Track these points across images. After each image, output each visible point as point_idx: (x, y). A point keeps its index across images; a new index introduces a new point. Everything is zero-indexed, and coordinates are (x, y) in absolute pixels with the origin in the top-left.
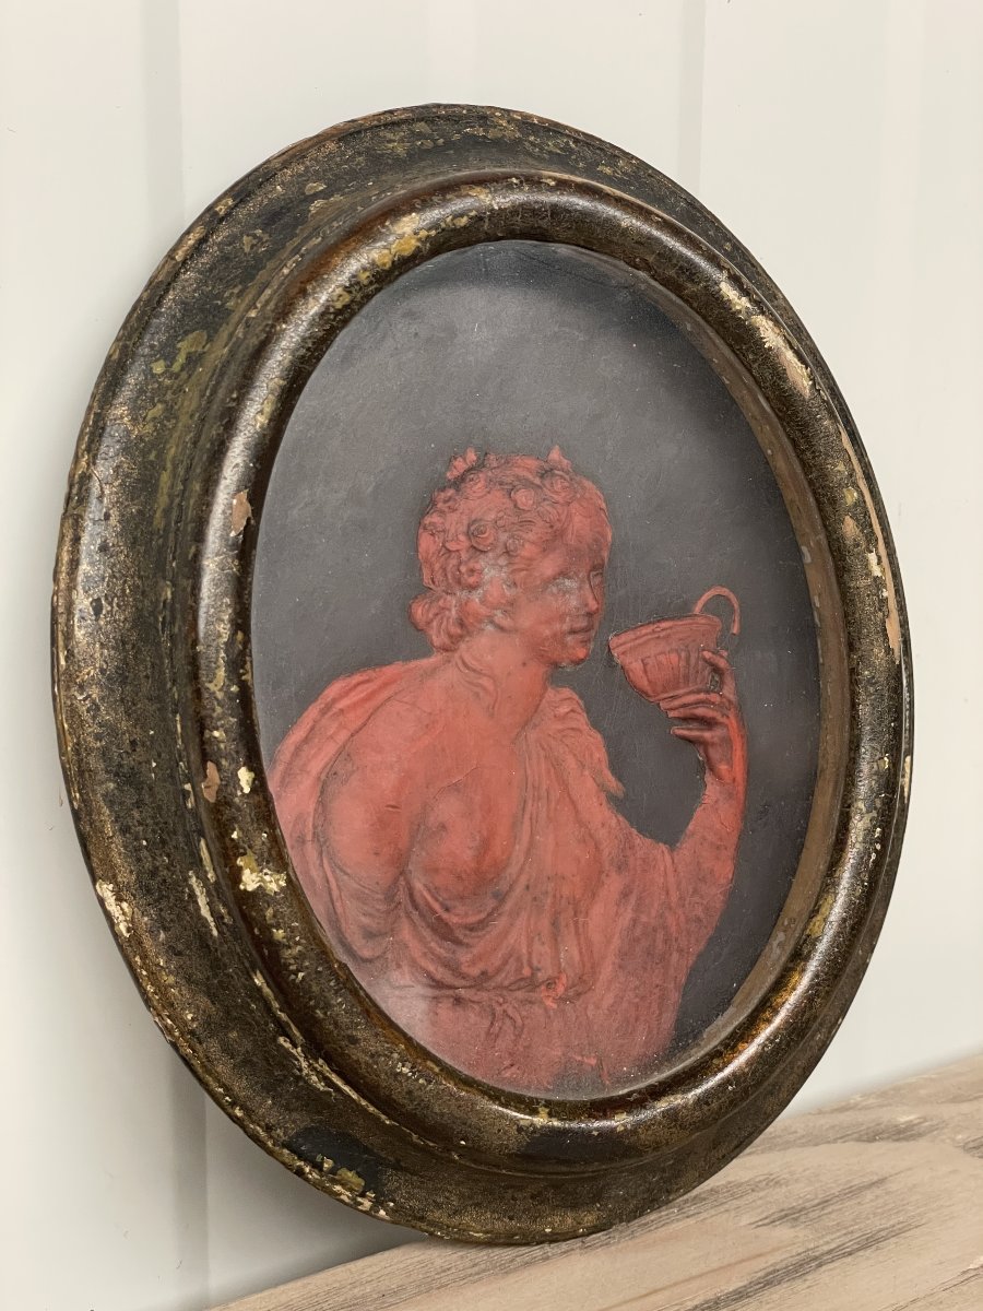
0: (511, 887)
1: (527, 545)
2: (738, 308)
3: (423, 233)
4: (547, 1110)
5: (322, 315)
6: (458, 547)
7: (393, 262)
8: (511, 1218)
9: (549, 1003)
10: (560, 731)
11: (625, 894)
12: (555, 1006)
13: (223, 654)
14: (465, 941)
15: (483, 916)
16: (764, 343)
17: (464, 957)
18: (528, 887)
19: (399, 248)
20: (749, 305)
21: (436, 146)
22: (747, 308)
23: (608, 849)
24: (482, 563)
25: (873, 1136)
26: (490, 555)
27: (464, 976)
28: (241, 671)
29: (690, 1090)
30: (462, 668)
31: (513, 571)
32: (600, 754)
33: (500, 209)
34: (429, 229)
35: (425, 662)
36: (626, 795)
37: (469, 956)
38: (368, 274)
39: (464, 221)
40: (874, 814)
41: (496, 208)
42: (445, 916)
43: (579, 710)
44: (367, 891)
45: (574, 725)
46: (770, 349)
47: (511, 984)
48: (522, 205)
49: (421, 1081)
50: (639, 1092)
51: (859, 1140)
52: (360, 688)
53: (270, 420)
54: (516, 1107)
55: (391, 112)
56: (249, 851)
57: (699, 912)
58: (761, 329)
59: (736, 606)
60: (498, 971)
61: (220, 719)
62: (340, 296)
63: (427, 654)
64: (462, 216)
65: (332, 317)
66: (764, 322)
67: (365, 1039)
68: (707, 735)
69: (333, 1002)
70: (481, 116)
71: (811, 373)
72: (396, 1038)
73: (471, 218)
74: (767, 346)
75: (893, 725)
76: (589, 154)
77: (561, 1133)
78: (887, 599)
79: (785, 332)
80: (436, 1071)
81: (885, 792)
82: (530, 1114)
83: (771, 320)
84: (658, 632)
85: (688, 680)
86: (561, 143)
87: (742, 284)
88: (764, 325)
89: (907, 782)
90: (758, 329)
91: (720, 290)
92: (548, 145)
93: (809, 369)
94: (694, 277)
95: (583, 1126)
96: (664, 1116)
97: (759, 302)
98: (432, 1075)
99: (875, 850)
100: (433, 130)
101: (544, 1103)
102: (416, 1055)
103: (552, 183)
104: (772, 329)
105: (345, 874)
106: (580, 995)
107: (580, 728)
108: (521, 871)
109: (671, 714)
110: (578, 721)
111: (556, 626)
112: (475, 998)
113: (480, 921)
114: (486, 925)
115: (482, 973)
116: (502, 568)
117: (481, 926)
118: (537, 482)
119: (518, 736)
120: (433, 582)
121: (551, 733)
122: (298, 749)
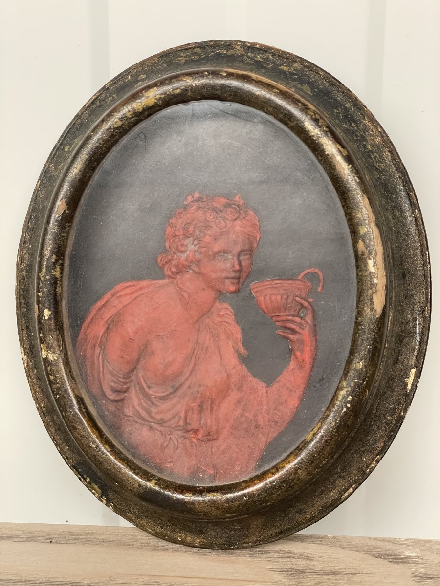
0: (181, 385)
1: (207, 236)
2: (313, 134)
3: (158, 96)
4: (156, 482)
5: (108, 129)
6: (179, 234)
7: (143, 108)
8: (162, 528)
9: (194, 440)
10: (220, 322)
11: (239, 401)
12: (196, 442)
13: (45, 263)
14: (156, 403)
15: (164, 394)
16: (325, 152)
17: (154, 410)
18: (189, 387)
19: (146, 102)
20: (319, 133)
21: (200, 58)
22: (318, 134)
23: (234, 379)
24: (187, 241)
25: (380, 555)
26: (191, 238)
27: (153, 418)
28: (52, 271)
29: (226, 493)
30: (177, 287)
31: (200, 247)
32: (239, 336)
33: (196, 86)
34: (161, 94)
35: (161, 282)
36: (248, 356)
37: (157, 410)
38: (131, 113)
39: (178, 91)
40: (349, 389)
41: (194, 85)
42: (147, 390)
43: (230, 314)
44: (115, 372)
45: (227, 320)
46: (328, 155)
47: (175, 427)
48: (206, 84)
49: (100, 452)
50: (204, 487)
51: (373, 555)
52: (131, 287)
53: (80, 171)
54: (141, 476)
55: (189, 44)
56: (44, 342)
57: (277, 418)
58: (324, 145)
59: (321, 278)
60: (169, 420)
61: (41, 288)
62: (117, 122)
63: (163, 278)
64: (177, 89)
65: (113, 131)
66: (327, 142)
67: (79, 429)
68: (291, 336)
69: (68, 410)
70: (228, 45)
71: (351, 168)
72: (93, 432)
73: (182, 90)
74: (326, 153)
75: (368, 347)
76: (278, 61)
77: (159, 493)
78: (377, 284)
79: (340, 147)
80: (109, 450)
81: (357, 379)
82: (146, 481)
83: (331, 140)
84: (273, 285)
85: (285, 309)
86: (265, 56)
87: (318, 123)
88: (326, 143)
89: (410, 382)
90: (322, 145)
91: (304, 125)
92: (257, 57)
93: (351, 166)
94: (291, 119)
95: (169, 493)
96: (209, 501)
97: (327, 132)
98: (105, 451)
99: (346, 407)
100: (202, 52)
101: (157, 478)
102: (101, 442)
103: (225, 74)
104: (331, 145)
105: (108, 363)
106: (209, 440)
107: (230, 322)
108: (187, 379)
109: (277, 324)
110: (229, 319)
111: (219, 274)
112: (159, 429)
113: (164, 396)
114: (167, 399)
115: (162, 419)
116: (196, 245)
117: (164, 398)
118: (221, 209)
119: (198, 320)
120: (170, 248)
121: (215, 322)
122: (100, 309)
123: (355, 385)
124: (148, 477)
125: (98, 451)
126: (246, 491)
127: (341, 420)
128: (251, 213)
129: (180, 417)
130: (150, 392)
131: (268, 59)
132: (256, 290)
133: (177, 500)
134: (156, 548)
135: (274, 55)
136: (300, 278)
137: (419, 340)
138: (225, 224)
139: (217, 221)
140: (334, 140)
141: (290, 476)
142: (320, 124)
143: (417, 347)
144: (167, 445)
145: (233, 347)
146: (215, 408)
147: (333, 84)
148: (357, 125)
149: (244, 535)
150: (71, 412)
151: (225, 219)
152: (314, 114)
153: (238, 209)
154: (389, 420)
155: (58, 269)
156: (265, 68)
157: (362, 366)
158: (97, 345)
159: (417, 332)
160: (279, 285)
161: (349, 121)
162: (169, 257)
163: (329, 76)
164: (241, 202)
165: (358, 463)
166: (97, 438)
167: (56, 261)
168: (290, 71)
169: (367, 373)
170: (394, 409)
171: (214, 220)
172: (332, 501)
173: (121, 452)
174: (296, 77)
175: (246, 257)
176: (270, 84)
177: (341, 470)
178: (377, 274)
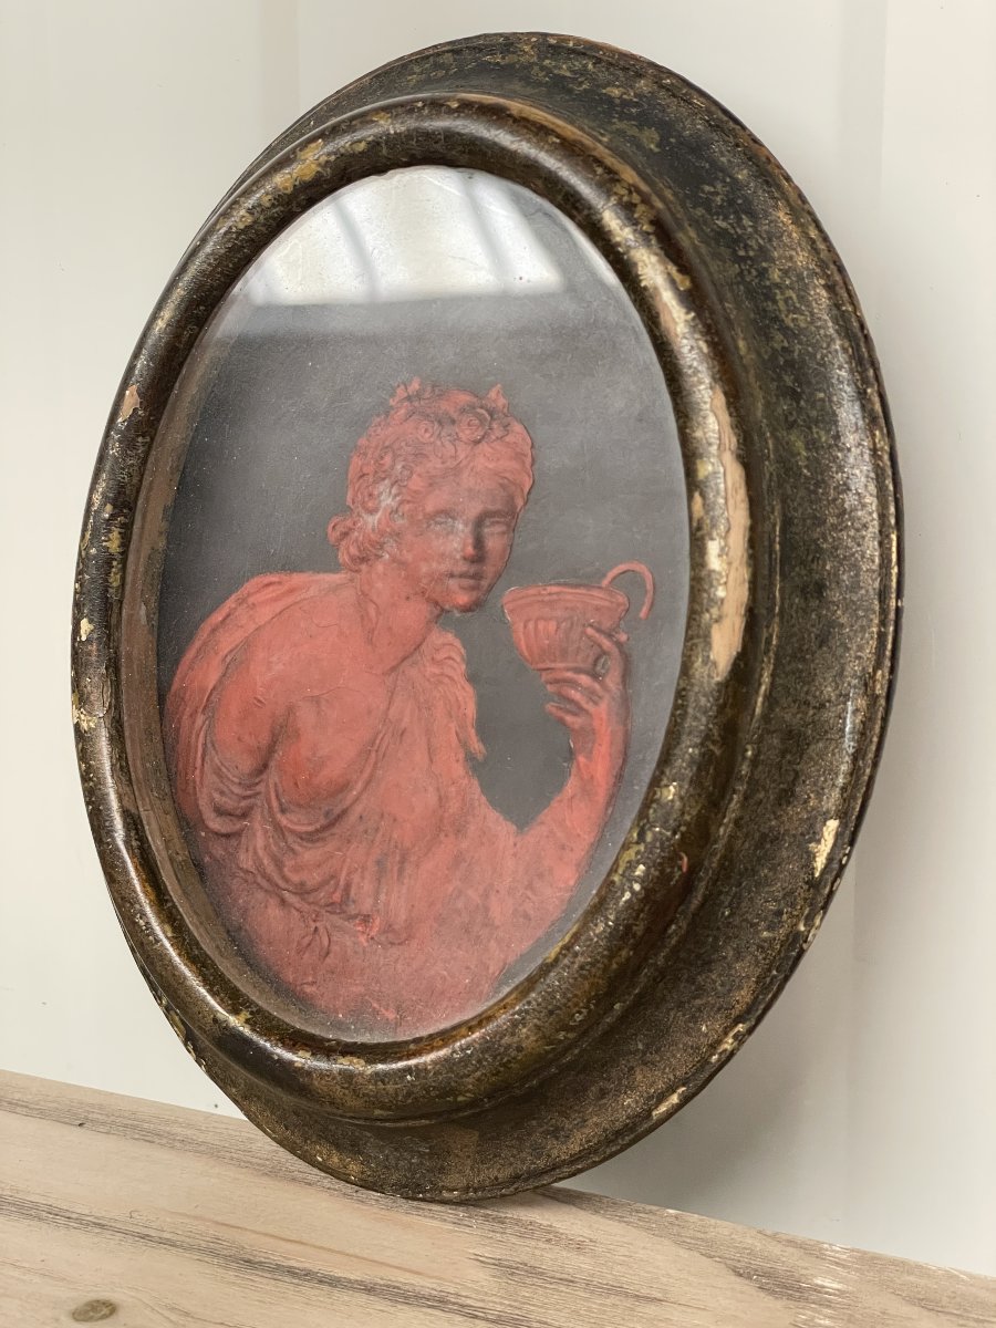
0: (344, 812)
1: (415, 477)
2: (618, 239)
3: (323, 159)
4: (249, 1016)
5: (226, 233)
6: (369, 471)
7: (295, 186)
8: (287, 1128)
9: (363, 939)
10: (434, 675)
12: (366, 944)
13: (92, 520)
14: (292, 845)
15: (310, 829)
16: (640, 281)
17: (289, 862)
18: (361, 817)
19: (301, 173)
20: (631, 237)
22: (628, 240)
23: (452, 809)
24: (379, 488)
25: (751, 1272)
26: (386, 481)
27: (287, 880)
28: (103, 538)
29: (374, 1061)
30: (359, 590)
31: (402, 502)
32: (471, 710)
33: (395, 133)
34: (329, 155)
35: (333, 578)
37: (294, 863)
38: (270, 197)
39: (362, 146)
40: (642, 848)
41: (392, 132)
42: (279, 816)
43: (458, 659)
44: (224, 769)
45: (451, 673)
46: (645, 288)
47: (327, 906)
49: (151, 937)
50: (338, 1042)
51: (735, 1269)
52: (275, 587)
53: (168, 325)
54: (222, 1000)
56: (76, 690)
57: (529, 909)
58: (640, 264)
60: (317, 888)
61: (80, 574)
62: (243, 217)
64: (360, 141)
65: (234, 236)
66: (645, 258)
67: (119, 882)
69: (104, 840)
70: (509, 43)
71: (694, 319)
72: (145, 893)
73: (369, 143)
74: (643, 284)
75: (691, 750)
76: (603, 76)
77: (247, 1042)
78: (722, 600)
79: (673, 269)
80: (170, 935)
81: (661, 827)
82: (229, 1012)
83: (656, 254)
84: (543, 595)
85: (564, 654)
86: (578, 65)
87: (634, 212)
88: (643, 261)
89: (822, 851)
90: (635, 264)
91: (602, 219)
92: (560, 68)
93: (693, 314)
94: (578, 205)
95: (268, 1045)
96: (340, 1074)
97: (648, 234)
98: (161, 936)
99: (631, 889)
100: (455, 60)
101: (254, 1009)
102: (158, 914)
103: (455, 105)
104: (653, 265)
105: (215, 749)
106: (392, 944)
107: (456, 678)
108: (357, 799)
109: (550, 688)
110: (455, 669)
111: (434, 565)
112: (297, 905)
113: (310, 834)
114: (318, 840)
115: (302, 884)
116: (396, 496)
117: (311, 838)
118: (455, 416)
119: (393, 669)
120: (353, 503)
121: (427, 674)
122: (214, 631)
123: (655, 839)
124: (235, 1002)
125: (148, 935)
126: (413, 1062)
127: (617, 918)
128: (517, 427)
129: (337, 884)
130: (283, 820)
131: (584, 72)
132: (511, 606)
133: (280, 1061)
134: (273, 1172)
135: (598, 61)
136: (605, 582)
137: (851, 751)
138: (453, 451)
139: (439, 443)
140: (662, 253)
141: (501, 1038)
142: (636, 216)
143: (844, 768)
144: (309, 944)
145: (457, 734)
146: (409, 869)
147: (718, 126)
148: (756, 222)
149: (442, 1170)
150: (108, 844)
151: (456, 439)
152: (627, 192)
153: (489, 418)
154: (765, 940)
155: (115, 534)
156: (570, 91)
157: (674, 795)
158: (200, 710)
159: (847, 729)
160: (555, 597)
161: (736, 212)
162: (349, 523)
163: (713, 108)
164: (502, 401)
165: (687, 1033)
166: (151, 907)
167: (113, 517)
168: (625, 96)
169: (683, 814)
170: (779, 913)
171: (432, 440)
172: (628, 1118)
173: (197, 944)
174: (634, 110)
175: (499, 529)
176: (546, 123)
177: (647, 1046)
178: (727, 576)
